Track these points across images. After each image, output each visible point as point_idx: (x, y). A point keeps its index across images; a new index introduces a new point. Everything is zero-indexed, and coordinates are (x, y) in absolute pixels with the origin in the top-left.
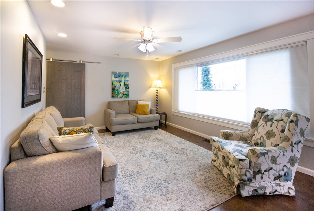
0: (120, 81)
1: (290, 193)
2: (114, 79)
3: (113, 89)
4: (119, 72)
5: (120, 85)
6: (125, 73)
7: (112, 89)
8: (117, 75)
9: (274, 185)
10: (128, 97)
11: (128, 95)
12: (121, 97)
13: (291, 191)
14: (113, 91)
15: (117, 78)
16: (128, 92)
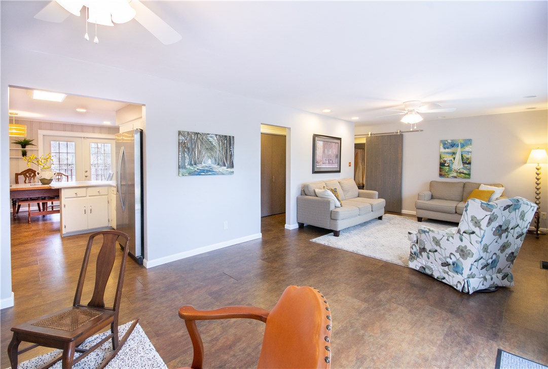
0: (454, 153)
1: (457, 287)
2: (442, 150)
3: (442, 165)
4: (451, 140)
5: (454, 158)
6: (464, 140)
7: (440, 165)
8: (449, 144)
9: (441, 270)
10: (469, 178)
11: (469, 174)
12: (455, 177)
13: (459, 285)
14: (441, 167)
15: (448, 148)
16: (469, 169)
